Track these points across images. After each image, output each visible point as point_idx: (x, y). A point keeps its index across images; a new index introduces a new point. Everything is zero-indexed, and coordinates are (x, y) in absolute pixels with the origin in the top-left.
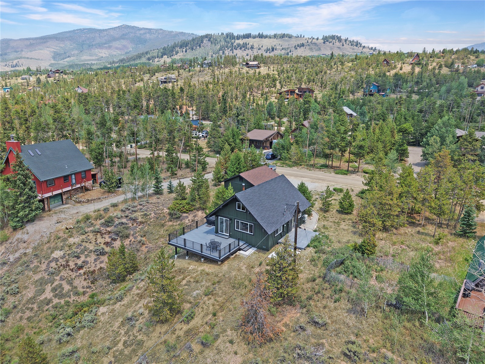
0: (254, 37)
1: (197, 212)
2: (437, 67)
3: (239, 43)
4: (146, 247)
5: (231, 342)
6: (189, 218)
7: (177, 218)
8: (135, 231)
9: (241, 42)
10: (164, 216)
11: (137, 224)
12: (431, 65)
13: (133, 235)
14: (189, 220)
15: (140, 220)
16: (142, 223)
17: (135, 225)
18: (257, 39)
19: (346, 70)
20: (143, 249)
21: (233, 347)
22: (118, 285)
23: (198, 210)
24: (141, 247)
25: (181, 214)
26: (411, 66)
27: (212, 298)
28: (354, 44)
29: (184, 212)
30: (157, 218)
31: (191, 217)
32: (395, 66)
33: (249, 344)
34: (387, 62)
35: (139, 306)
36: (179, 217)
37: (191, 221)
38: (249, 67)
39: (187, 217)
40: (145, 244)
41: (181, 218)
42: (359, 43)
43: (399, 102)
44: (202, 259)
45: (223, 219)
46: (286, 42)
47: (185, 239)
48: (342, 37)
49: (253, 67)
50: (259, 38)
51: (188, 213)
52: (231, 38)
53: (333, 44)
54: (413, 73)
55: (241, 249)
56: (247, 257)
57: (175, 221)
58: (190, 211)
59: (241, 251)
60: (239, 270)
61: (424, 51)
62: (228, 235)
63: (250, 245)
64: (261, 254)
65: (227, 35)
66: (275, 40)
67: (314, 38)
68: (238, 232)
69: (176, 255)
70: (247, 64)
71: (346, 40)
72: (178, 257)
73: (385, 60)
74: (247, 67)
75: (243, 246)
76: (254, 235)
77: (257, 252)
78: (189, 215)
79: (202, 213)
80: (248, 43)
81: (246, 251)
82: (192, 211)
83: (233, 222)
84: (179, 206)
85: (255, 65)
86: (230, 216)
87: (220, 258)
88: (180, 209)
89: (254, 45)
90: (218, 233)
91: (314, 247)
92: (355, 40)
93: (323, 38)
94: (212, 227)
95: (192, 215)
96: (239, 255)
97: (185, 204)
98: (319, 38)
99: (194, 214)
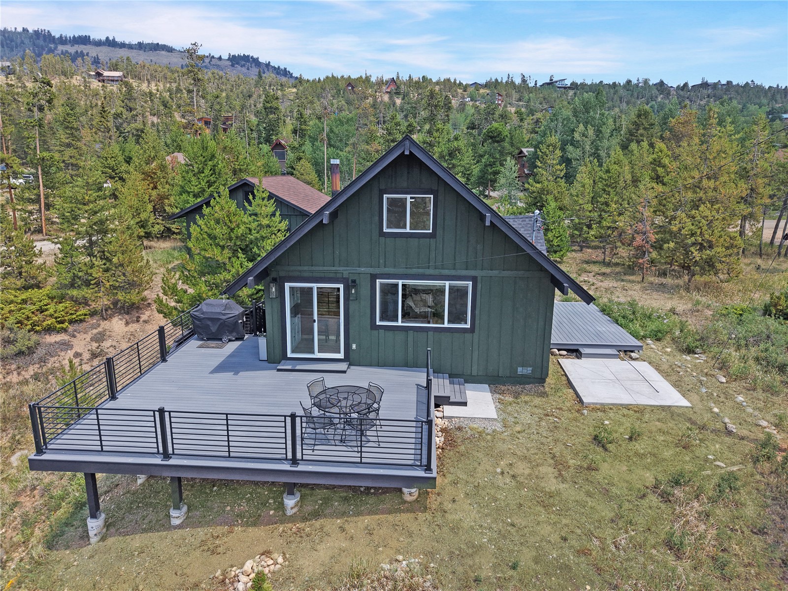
1: (105, 325)
3: (67, 51)
6: (77, 349)
7: (20, 353)
14: (77, 355)
18: (105, 48)
23: (104, 314)
25: (35, 337)
26: (387, 95)
28: (282, 72)
29: (49, 330)
31: (82, 343)
34: (353, 88)
36: (31, 351)
37: (86, 356)
38: (103, 81)
39: (66, 346)
41: (40, 352)
42: (289, 72)
44: (290, 502)
45: (311, 289)
46: (163, 58)
47: (162, 411)
48: (260, 60)
49: (112, 80)
50: (109, 46)
51: (65, 330)
52: (48, 40)
53: (248, 69)
54: (394, 104)
55: (441, 401)
56: (498, 427)
57: (14, 367)
58: (71, 322)
59: (449, 410)
60: (546, 500)
61: (398, 77)
62: (341, 356)
63: (453, 376)
64: (537, 401)
65: (36, 33)
66: (141, 52)
67: (213, 57)
68: (390, 334)
69: (94, 516)
70: (99, 74)
71: (268, 65)
72: (108, 525)
73: (349, 84)
74: (99, 81)
75: (441, 386)
76: (472, 330)
77: (509, 398)
78: (74, 336)
79: (127, 324)
80: (85, 52)
81: (464, 404)
82: (81, 321)
83: (365, 291)
84: (21, 309)
85: (116, 79)
86: (345, 271)
87: (428, 468)
88: (28, 318)
89: (100, 58)
90: (284, 357)
91: (658, 336)
92: (282, 67)
93: (229, 58)
94: (232, 346)
95: (85, 336)
96: (460, 429)
97: (45, 302)
98: (223, 57)
99: (95, 331)
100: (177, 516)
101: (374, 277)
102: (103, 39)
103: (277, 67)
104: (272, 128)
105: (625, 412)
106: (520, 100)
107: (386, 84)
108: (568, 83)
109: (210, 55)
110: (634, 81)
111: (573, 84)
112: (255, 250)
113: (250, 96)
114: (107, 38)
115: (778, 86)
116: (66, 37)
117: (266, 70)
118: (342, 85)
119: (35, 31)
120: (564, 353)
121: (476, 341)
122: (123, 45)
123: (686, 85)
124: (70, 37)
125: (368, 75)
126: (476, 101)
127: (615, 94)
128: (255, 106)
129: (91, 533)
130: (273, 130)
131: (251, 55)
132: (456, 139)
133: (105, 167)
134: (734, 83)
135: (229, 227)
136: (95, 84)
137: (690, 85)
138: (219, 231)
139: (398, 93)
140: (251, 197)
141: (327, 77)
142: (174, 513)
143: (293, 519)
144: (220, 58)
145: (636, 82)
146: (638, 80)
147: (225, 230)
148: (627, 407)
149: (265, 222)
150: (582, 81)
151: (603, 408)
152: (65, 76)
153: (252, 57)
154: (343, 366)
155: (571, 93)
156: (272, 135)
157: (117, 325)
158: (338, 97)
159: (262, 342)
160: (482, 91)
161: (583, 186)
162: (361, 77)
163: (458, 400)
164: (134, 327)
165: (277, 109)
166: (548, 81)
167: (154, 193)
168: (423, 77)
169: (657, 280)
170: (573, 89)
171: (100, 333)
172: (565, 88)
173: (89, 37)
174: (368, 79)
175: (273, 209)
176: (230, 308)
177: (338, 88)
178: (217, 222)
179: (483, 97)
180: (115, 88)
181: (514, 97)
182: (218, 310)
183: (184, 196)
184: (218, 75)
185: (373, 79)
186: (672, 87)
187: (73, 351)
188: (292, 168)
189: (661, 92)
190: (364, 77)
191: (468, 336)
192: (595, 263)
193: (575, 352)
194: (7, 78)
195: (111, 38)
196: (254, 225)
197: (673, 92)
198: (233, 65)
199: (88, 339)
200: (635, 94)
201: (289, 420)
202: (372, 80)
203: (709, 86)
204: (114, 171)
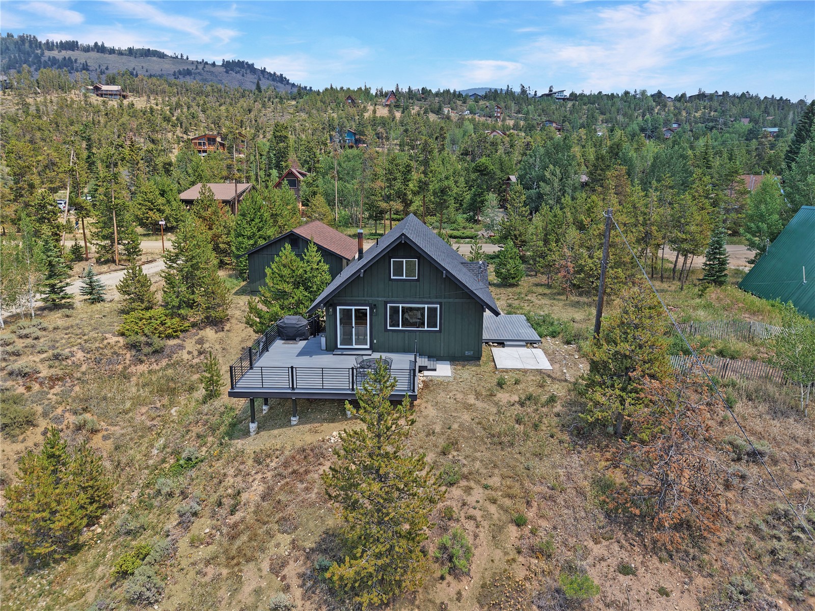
0: (87, 49)
1: (202, 333)
2: (422, 112)
3: (54, 57)
4: (105, 438)
5: (625, 570)
6: (188, 349)
7: (156, 352)
8: (46, 402)
9: (59, 55)
10: (115, 353)
11: (41, 384)
12: (413, 109)
13: (45, 415)
14: (189, 353)
15: (45, 372)
16: (58, 379)
17: (36, 387)
18: (93, 54)
19: (291, 111)
20: (100, 445)
21: (643, 580)
22: (61, 567)
23: (200, 326)
24: (88, 440)
25: (162, 341)
26: (387, 109)
27: (472, 484)
29: (169, 337)
30: (98, 362)
31: (190, 344)
32: (364, 107)
33: (671, 556)
34: (353, 101)
35: (247, 589)
36: (161, 350)
37: (195, 353)
38: (101, 95)
39: (181, 347)
40: (97, 431)
41: (167, 351)
42: (285, 78)
43: (441, 135)
45: (351, 309)
46: (155, 65)
47: (292, 368)
48: (255, 66)
49: (110, 95)
50: (98, 52)
51: (178, 337)
52: (34, 46)
53: (243, 76)
54: (394, 118)
55: (422, 369)
56: (451, 379)
57: (153, 360)
58: (182, 331)
59: (426, 373)
60: (468, 407)
61: (397, 89)
62: (368, 347)
63: (430, 357)
64: (474, 369)
65: (22, 39)
66: (132, 58)
67: (206, 63)
68: (395, 334)
69: (253, 422)
70: (97, 89)
71: (263, 71)
72: (259, 428)
73: (349, 98)
74: (97, 95)
75: (422, 361)
76: (440, 331)
77: (460, 367)
78: (184, 341)
79: (216, 332)
80: (73, 58)
81: (435, 370)
82: (187, 331)
83: (381, 311)
84: (150, 323)
85: (115, 93)
86: (370, 299)
87: (414, 391)
88: (156, 329)
89: (89, 64)
90: (336, 348)
91: (553, 335)
92: (278, 74)
93: (223, 64)
94: (302, 344)
95: (191, 340)
96: (431, 381)
97: (164, 318)
98: (216, 64)
99: (197, 337)
100: (294, 420)
101: (386, 303)
102: (92, 44)
103: (272, 73)
104: (282, 155)
105: (518, 372)
106: (519, 112)
107: (386, 97)
108: (567, 94)
109: (203, 60)
110: (632, 93)
111: (572, 94)
112: (309, 284)
113: (250, 111)
114: (96, 44)
115: (773, 96)
116: (53, 43)
117: (261, 77)
118: (342, 97)
119: (20, 37)
120: (496, 344)
121: (442, 337)
122: (112, 51)
123: (684, 95)
124: (57, 43)
125: (368, 87)
126: (475, 114)
127: (612, 106)
128: (256, 121)
129: (251, 430)
130: (282, 157)
131: (246, 61)
132: (447, 178)
133: (145, 201)
134: (731, 94)
135: (292, 269)
136: (94, 99)
137: (688, 95)
138: (286, 272)
139: (397, 106)
140: (306, 251)
141: (326, 89)
142: (292, 418)
143: (351, 419)
144: (214, 64)
145: (633, 93)
146: (635, 92)
147: (289, 271)
148: (519, 370)
149: (315, 266)
150: (581, 92)
151: (506, 371)
152: (63, 90)
153: (247, 63)
154: (369, 352)
155: (570, 104)
156: (282, 161)
157: (209, 333)
158: (338, 110)
159: (323, 340)
160: (481, 102)
161: (536, 228)
162: (360, 89)
163: (432, 368)
164: (221, 334)
165: (286, 137)
166: (547, 92)
167: (210, 233)
168: (423, 89)
169: (576, 299)
170: (572, 100)
171: (200, 339)
172: (564, 99)
173: (77, 42)
174: (367, 91)
175: (319, 258)
176: (301, 321)
177: (337, 101)
178: (285, 266)
179: (482, 110)
180: (115, 103)
181: (513, 108)
182: (294, 322)
183: (240, 239)
184: (217, 88)
185: (373, 92)
186: (669, 98)
187: (187, 350)
188: (308, 200)
189: (658, 104)
190: (363, 88)
191: (438, 334)
192: (542, 285)
193: (501, 344)
194: (4, 93)
195: (100, 44)
196: (308, 269)
197: (670, 104)
198: (227, 72)
199: (194, 343)
200: (632, 106)
201: (351, 370)
202: (371, 92)
203: (706, 96)
204: (152, 204)
